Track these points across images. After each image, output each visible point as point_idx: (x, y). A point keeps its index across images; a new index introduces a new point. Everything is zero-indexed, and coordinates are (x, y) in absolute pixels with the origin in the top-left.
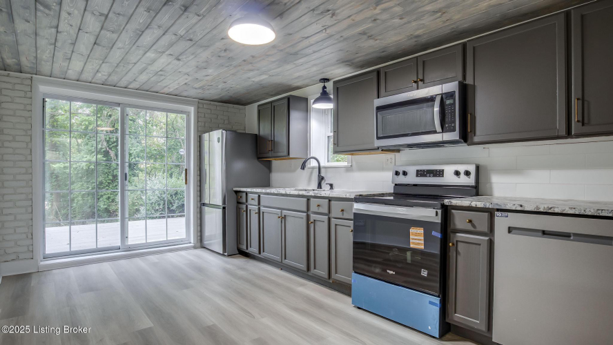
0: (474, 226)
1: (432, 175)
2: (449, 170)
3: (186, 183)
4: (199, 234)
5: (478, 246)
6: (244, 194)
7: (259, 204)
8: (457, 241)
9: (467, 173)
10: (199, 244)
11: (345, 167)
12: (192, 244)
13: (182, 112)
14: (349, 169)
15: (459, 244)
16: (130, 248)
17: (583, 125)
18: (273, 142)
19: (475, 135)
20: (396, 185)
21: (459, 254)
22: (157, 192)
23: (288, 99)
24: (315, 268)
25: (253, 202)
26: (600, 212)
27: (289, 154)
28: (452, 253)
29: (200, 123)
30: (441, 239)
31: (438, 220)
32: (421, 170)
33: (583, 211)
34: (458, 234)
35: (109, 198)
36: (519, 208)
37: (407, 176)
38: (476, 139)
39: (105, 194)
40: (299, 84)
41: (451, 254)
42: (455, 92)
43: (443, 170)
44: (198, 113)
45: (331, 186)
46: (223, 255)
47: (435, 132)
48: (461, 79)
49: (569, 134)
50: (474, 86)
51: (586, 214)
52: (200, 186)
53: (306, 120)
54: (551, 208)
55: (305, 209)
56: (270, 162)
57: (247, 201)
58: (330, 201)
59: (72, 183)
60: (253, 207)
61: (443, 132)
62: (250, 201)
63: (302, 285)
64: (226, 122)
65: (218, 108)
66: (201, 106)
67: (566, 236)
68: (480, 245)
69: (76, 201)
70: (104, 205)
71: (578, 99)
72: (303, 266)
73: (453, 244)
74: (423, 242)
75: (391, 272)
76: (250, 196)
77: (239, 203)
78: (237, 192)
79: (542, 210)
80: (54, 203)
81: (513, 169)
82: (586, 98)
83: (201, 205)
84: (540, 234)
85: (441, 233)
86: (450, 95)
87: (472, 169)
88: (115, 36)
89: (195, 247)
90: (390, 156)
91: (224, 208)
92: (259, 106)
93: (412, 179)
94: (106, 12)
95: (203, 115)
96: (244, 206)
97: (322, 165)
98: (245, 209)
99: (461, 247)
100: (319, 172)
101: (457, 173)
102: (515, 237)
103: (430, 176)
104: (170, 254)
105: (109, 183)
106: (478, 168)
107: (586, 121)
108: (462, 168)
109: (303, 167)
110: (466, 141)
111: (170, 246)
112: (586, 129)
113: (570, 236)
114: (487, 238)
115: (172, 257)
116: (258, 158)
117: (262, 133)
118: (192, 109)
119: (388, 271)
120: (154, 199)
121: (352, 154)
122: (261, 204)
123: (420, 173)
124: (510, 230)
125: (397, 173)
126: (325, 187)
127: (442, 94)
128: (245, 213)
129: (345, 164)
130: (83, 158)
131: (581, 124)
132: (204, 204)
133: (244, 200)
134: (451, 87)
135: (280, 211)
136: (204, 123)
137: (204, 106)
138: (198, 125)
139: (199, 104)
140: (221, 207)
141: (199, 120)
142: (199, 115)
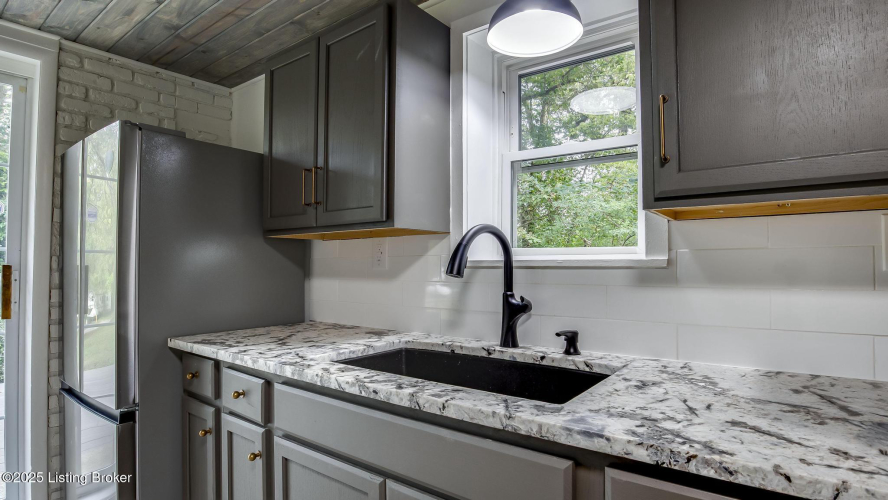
6: (209, 368)
7: (268, 420)
18: (324, 174)
25: (240, 406)
27: (390, 216)
53: (446, 96)
56: (305, 247)
57: (218, 393)
60: (242, 426)
62: (227, 401)
65: (139, 80)
66: (72, 61)
76: (232, 381)
77: (189, 394)
78: (181, 355)
83: (63, 390)
96: (208, 412)
98: (210, 424)
100: (508, 284)
116: (267, 232)
117: (280, 149)
118: (33, 66)
122: (278, 421)
128: (210, 439)
133: (208, 391)
135: (378, 480)
136: (83, 118)
137: (81, 62)
138: (60, 120)
139: (63, 54)
140: (117, 413)
141: (63, 105)
142: (65, 89)
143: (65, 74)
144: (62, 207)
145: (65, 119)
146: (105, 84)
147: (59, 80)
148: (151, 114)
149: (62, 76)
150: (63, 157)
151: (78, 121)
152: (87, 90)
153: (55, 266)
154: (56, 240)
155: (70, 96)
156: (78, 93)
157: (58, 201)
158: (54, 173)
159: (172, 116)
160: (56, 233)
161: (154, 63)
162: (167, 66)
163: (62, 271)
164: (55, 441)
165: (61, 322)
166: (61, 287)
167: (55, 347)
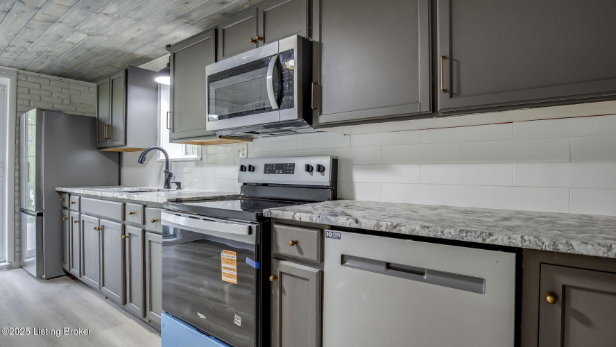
0: (300, 250)
1: (281, 171)
2: (300, 164)
5: (305, 282)
6: (68, 196)
7: (80, 210)
8: (281, 273)
9: (321, 169)
10: (15, 263)
11: (195, 161)
12: (7, 263)
14: (199, 162)
15: (284, 277)
17: (451, 96)
18: (111, 127)
19: (321, 114)
20: (245, 184)
21: (284, 293)
23: (126, 70)
24: (131, 302)
25: (74, 207)
26: (464, 234)
27: (126, 143)
28: (275, 291)
30: (258, 270)
31: (251, 241)
32: (270, 164)
33: (439, 233)
34: (283, 263)
36: (354, 226)
37: (254, 173)
38: (322, 119)
41: (273, 292)
42: (293, 50)
43: (294, 164)
45: (179, 184)
46: (37, 277)
47: (270, 109)
48: (304, 34)
49: (433, 111)
50: (320, 44)
51: (444, 237)
54: (395, 227)
55: (120, 218)
57: (69, 206)
58: (145, 206)
60: (75, 214)
61: (279, 109)
64: (65, 102)
65: (52, 83)
66: (22, 78)
67: (417, 273)
68: (308, 280)
71: (443, 57)
72: (119, 296)
73: (275, 278)
74: (235, 273)
75: (202, 316)
76: (72, 198)
77: (64, 207)
78: (61, 193)
79: (383, 229)
81: (378, 164)
82: (454, 57)
83: (20, 211)
84: (383, 268)
85: (258, 260)
86: (288, 54)
87: (326, 162)
89: (10, 268)
90: (242, 145)
91: (40, 215)
93: (259, 177)
96: (67, 212)
97: (170, 157)
98: (68, 216)
99: (286, 281)
100: (167, 167)
101: (309, 168)
102: (349, 271)
103: (279, 173)
106: (335, 162)
107: (455, 91)
108: (314, 162)
109: (142, 161)
110: (310, 122)
112: (456, 103)
113: (422, 274)
114: (318, 270)
116: (98, 149)
117: (100, 116)
118: (7, 81)
119: (199, 314)
122: (82, 210)
123: (270, 169)
124: (343, 259)
125: (242, 168)
126: (175, 187)
127: (278, 55)
129: (195, 156)
131: (448, 94)
133: (67, 205)
134: (289, 43)
135: (97, 219)
136: (28, 102)
137: (27, 78)
138: (18, 102)
139: (19, 76)
140: (36, 214)
141: (19, 96)
142: (20, 90)
143: (20, 84)
144: (19, 138)
145: (20, 102)
146: (37, 86)
147: (17, 86)
148: (58, 98)
149: (19, 85)
150: (19, 118)
151: (26, 103)
152: (29, 90)
153: (17, 162)
154: (17, 152)
155: (22, 93)
156: (26, 91)
157: (18, 136)
158: (16, 124)
159: (68, 97)
160: (17, 148)
161: (59, 76)
162: (65, 77)
163: (19, 164)
164: (17, 232)
165: (19, 184)
166: (19, 170)
167: (17, 194)
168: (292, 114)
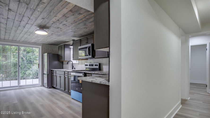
3: (39, 68)
4: (42, 82)
10: (42, 85)
11: (78, 63)
13: (37, 48)
14: (79, 64)
16: (21, 86)
18: (61, 57)
22: (35, 71)
23: (64, 45)
24: (66, 90)
27: (64, 60)
29: (43, 51)
31: (83, 76)
32: (90, 64)
35: (24, 73)
37: (87, 66)
38: (95, 57)
39: (22, 72)
40: (67, 41)
43: (93, 65)
44: (42, 48)
46: (48, 88)
48: (92, 43)
49: (108, 57)
52: (43, 69)
55: (64, 74)
58: (68, 72)
59: (11, 68)
60: (55, 74)
63: (63, 94)
66: (43, 46)
69: (12, 74)
70: (22, 75)
72: (64, 89)
76: (54, 71)
77: (52, 73)
78: (52, 70)
80: (5, 75)
83: (43, 74)
86: (90, 47)
87: (98, 64)
88: (10, 31)
89: (41, 86)
90: (86, 60)
91: (48, 75)
92: (59, 46)
94: (5, 27)
95: (44, 48)
97: (73, 63)
100: (72, 65)
101: (95, 65)
103: (91, 66)
104: (33, 88)
105: (23, 68)
109: (68, 63)
111: (34, 86)
115: (33, 89)
117: (59, 54)
118: (40, 47)
120: (34, 73)
121: (79, 60)
125: (85, 65)
126: (74, 69)
128: (53, 76)
130: (14, 59)
132: (44, 74)
133: (53, 73)
134: (90, 45)
135: (60, 75)
146: (46, 47)
150: (43, 55)
168: (90, 56)
